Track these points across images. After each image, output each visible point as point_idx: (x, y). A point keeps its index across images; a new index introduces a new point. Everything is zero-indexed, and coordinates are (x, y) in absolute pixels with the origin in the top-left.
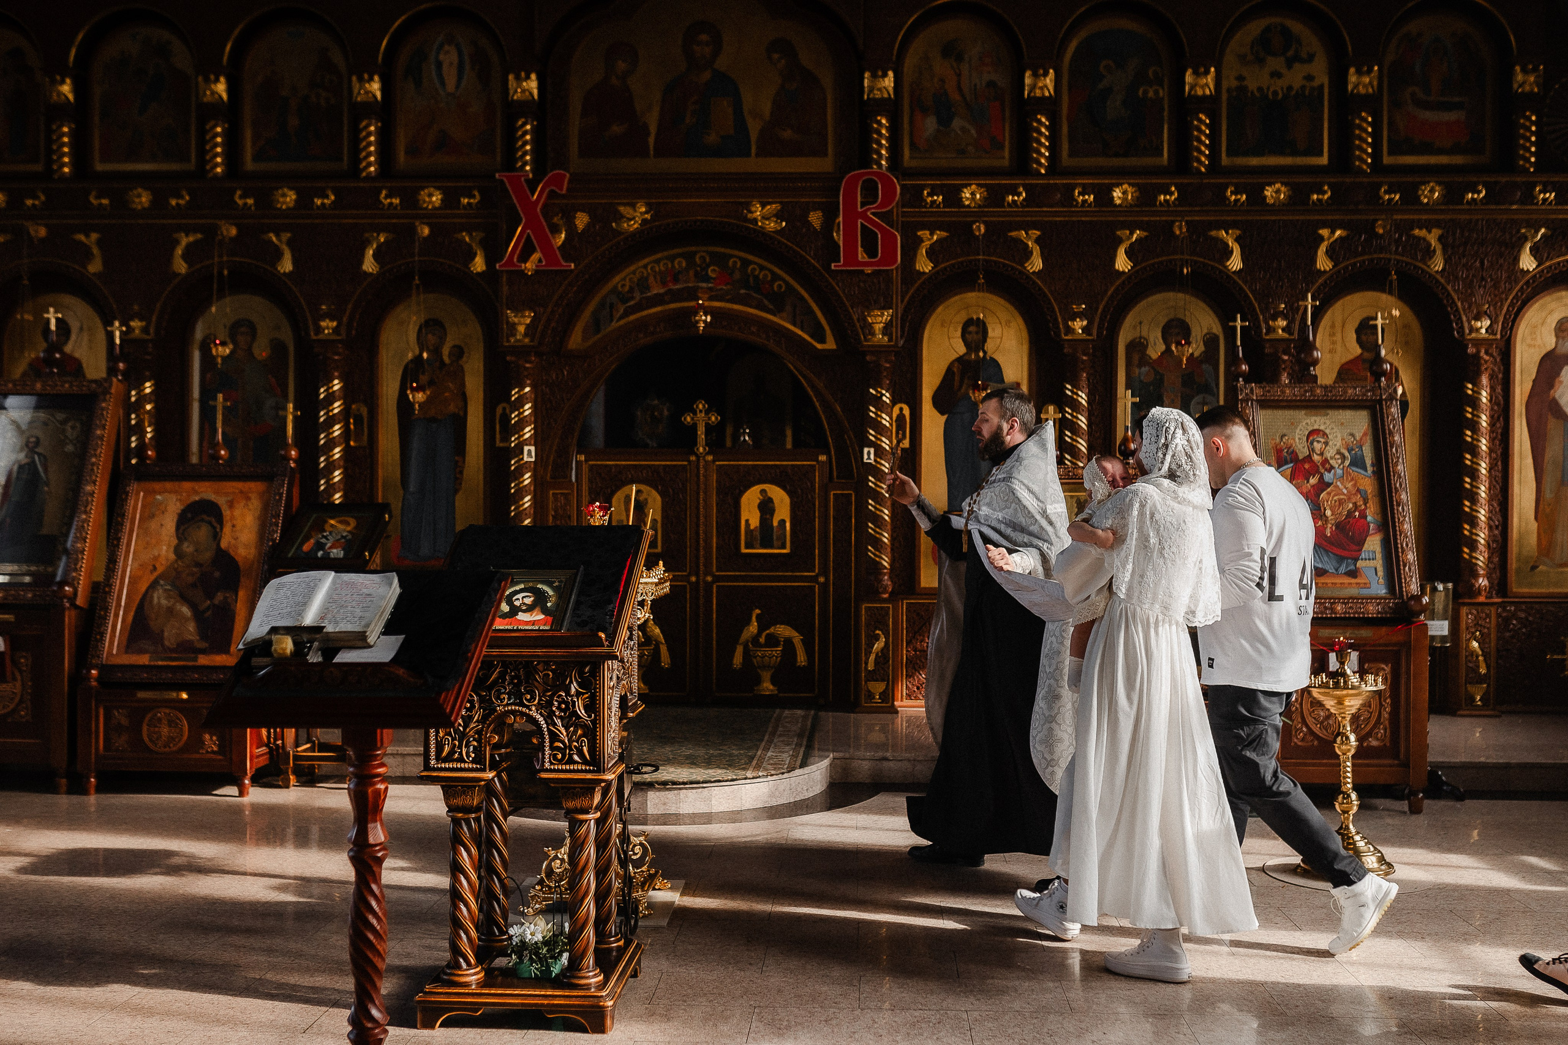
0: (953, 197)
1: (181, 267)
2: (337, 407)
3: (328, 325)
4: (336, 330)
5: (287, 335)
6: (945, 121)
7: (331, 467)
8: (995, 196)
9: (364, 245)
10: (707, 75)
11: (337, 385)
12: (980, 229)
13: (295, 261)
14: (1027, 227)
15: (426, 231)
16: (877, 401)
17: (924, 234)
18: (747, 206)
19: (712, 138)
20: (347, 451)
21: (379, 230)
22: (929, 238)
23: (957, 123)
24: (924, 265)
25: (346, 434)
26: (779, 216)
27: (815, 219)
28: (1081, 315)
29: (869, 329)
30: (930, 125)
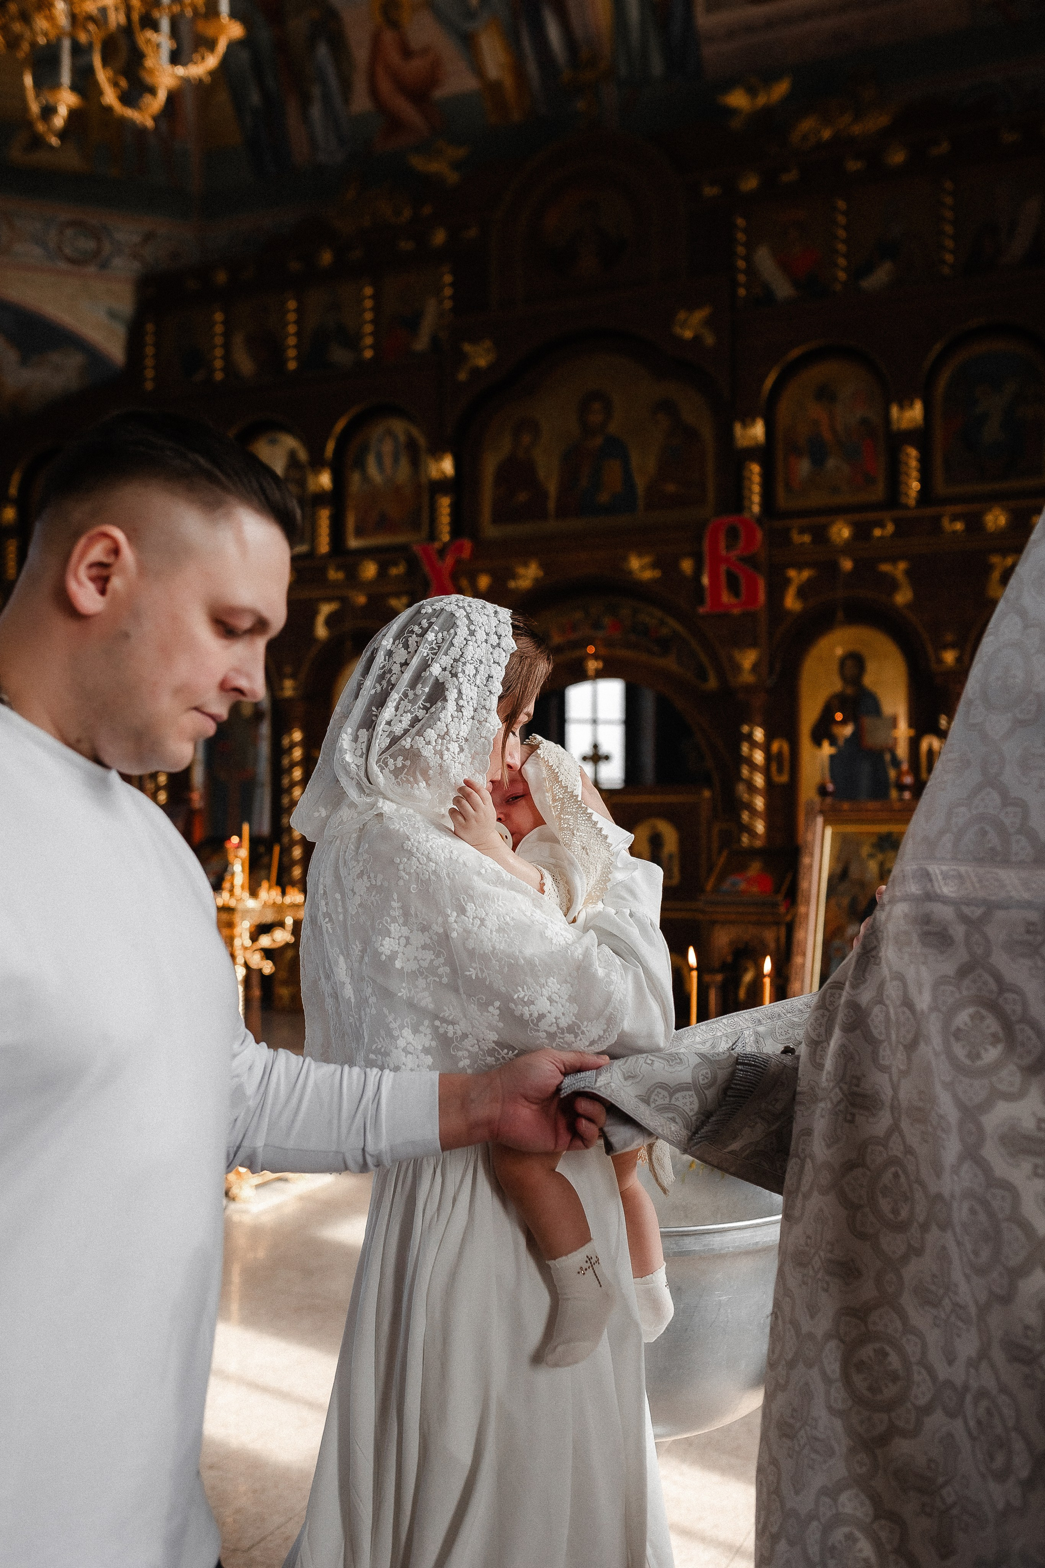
0: (820, 535)
2: (298, 755)
3: (290, 685)
4: (296, 689)
6: (818, 460)
8: (862, 532)
10: (598, 441)
11: (297, 736)
12: (847, 565)
14: (894, 560)
15: (365, 599)
16: (749, 737)
17: (792, 573)
18: (625, 559)
19: (604, 498)
21: (328, 600)
22: (798, 577)
23: (831, 463)
24: (791, 602)
26: (654, 565)
27: (687, 565)
28: (952, 646)
29: (737, 668)
30: (804, 467)
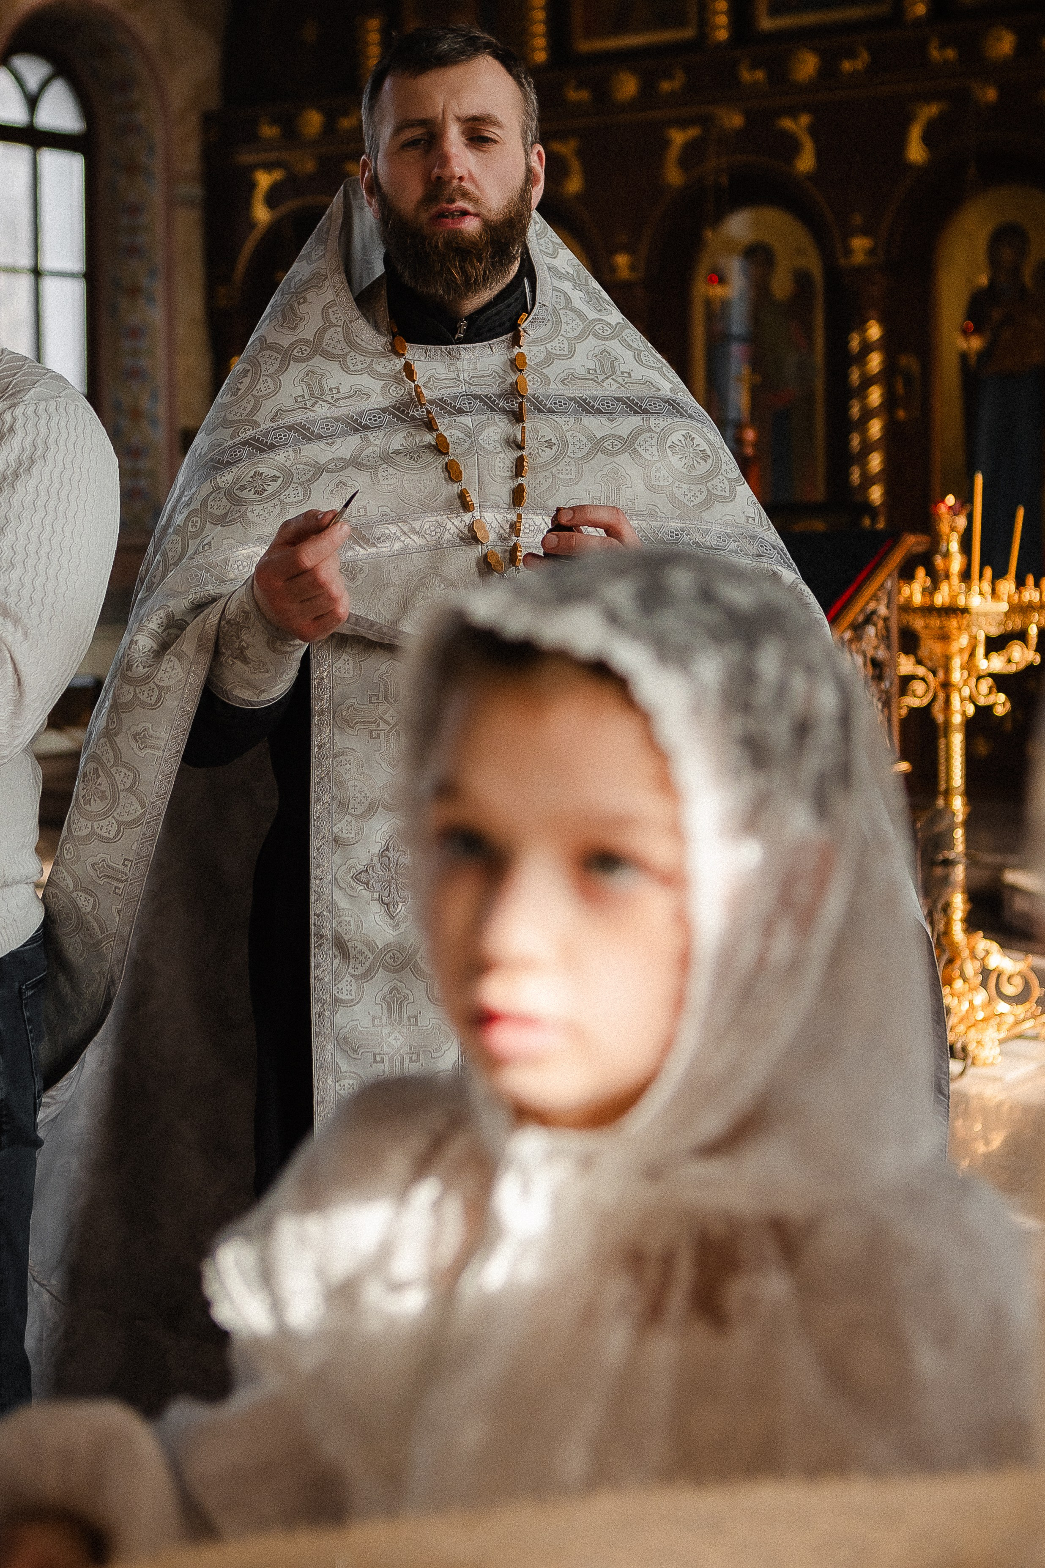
1: (674, 176)
2: (875, 362)
3: (860, 244)
4: (871, 252)
5: (813, 264)
7: (867, 448)
9: (907, 120)
11: (874, 331)
13: (820, 155)
15: (991, 94)
20: (890, 429)
21: (928, 98)
25: (890, 402)
